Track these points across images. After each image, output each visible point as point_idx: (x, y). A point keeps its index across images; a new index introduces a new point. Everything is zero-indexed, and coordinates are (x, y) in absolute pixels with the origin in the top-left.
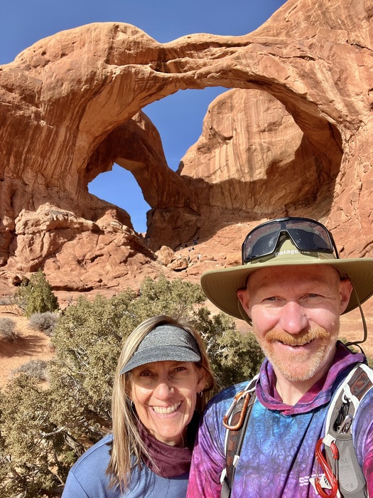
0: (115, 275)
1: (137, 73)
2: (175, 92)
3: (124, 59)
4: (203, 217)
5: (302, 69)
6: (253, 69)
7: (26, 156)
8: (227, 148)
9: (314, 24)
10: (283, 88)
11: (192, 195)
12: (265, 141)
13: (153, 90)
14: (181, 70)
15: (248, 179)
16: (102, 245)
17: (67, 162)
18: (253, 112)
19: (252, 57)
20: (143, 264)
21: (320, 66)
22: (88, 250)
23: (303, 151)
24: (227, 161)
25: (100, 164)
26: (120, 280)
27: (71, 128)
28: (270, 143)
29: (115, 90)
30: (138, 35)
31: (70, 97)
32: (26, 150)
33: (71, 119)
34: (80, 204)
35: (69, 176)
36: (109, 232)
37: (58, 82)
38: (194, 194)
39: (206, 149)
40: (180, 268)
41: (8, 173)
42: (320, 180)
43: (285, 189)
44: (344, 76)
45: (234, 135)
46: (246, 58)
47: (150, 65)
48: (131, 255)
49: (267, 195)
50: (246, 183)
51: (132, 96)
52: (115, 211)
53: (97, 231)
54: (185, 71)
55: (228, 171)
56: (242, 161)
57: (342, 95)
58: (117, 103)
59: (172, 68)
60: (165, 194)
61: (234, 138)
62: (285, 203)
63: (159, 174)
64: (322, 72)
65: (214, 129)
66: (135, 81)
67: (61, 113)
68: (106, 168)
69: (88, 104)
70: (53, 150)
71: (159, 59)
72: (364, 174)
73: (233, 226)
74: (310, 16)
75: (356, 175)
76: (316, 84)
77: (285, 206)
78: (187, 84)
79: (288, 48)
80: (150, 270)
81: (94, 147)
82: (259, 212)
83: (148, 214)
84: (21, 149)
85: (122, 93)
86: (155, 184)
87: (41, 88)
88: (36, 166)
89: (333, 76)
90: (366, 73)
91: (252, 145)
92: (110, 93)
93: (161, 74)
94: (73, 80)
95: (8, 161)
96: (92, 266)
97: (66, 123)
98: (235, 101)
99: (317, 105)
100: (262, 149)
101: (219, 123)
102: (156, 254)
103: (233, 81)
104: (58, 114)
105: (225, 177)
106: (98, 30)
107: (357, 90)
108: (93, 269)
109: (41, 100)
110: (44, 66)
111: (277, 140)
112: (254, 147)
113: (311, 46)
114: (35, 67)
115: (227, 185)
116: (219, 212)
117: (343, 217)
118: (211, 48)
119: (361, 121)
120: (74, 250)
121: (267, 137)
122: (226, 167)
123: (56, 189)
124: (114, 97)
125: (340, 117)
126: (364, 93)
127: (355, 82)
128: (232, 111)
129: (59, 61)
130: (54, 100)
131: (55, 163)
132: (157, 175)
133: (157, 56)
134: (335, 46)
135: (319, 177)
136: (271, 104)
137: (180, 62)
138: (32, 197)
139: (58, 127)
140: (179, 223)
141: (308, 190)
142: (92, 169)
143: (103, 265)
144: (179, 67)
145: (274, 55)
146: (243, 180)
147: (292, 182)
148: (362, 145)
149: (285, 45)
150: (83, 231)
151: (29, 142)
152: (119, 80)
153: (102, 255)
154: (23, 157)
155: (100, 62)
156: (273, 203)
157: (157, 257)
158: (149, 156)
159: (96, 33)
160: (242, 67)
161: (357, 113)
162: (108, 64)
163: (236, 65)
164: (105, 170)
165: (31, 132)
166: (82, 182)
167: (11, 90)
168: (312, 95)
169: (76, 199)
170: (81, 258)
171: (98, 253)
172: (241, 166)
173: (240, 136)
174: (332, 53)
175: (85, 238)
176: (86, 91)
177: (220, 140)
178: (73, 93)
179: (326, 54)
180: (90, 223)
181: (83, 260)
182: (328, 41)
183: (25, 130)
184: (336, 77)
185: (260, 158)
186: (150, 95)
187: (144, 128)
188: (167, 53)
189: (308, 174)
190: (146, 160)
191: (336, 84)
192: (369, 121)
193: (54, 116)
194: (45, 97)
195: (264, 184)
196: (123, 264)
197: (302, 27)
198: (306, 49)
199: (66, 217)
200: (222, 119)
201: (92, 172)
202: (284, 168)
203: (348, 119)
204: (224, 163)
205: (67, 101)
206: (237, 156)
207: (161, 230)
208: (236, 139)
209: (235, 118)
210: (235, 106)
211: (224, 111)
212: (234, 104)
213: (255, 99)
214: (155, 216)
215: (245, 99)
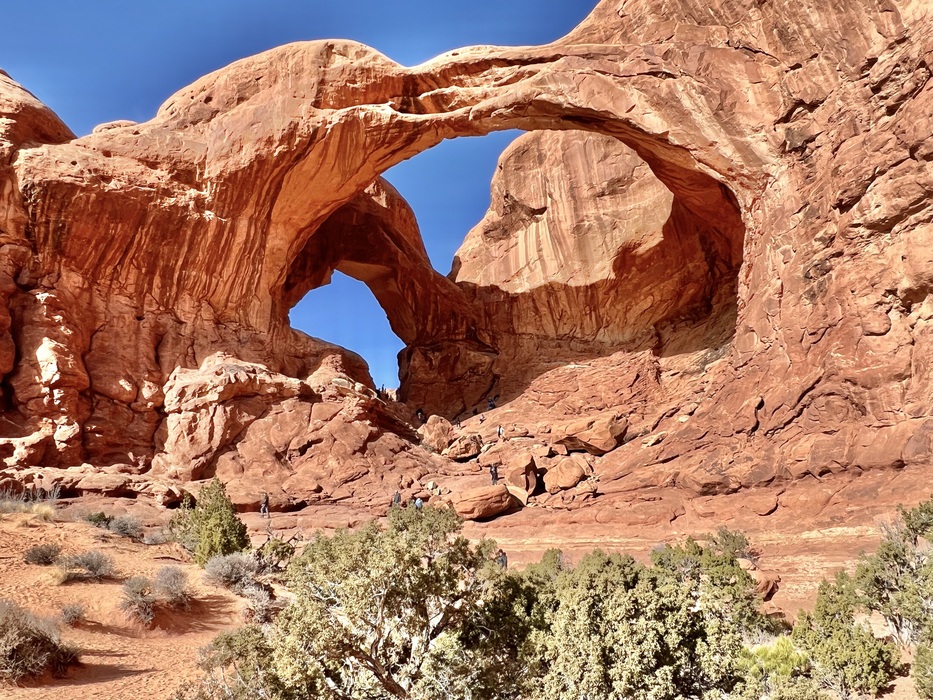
0: (344, 475)
1: (367, 119)
2: (436, 144)
3: (346, 97)
4: (503, 356)
5: (655, 94)
6: (569, 98)
7: (181, 273)
8: (537, 228)
9: (668, 19)
10: (625, 126)
11: (479, 316)
12: (606, 211)
13: (397, 144)
14: (445, 107)
15: (580, 281)
16: (318, 422)
17: (252, 277)
18: (579, 162)
19: (566, 80)
20: (396, 453)
21: (685, 86)
22: (294, 432)
23: (677, 225)
24: (540, 250)
25: (308, 274)
26: (355, 485)
27: (257, 220)
28: (616, 215)
29: (332, 150)
30: (367, 57)
31: (255, 169)
32: (180, 263)
33: (257, 203)
34: (277, 350)
35: (256, 301)
36: (331, 396)
37: (233, 145)
38: (482, 314)
39: (500, 232)
40: (467, 455)
41: (150, 305)
42: (714, 274)
43: (652, 294)
44: (729, 101)
45: (549, 204)
46: (556, 81)
47: (390, 103)
48: (372, 437)
49: (619, 307)
50: (578, 289)
51: (362, 157)
52: (339, 357)
53: (308, 396)
54: (452, 109)
55: (544, 269)
56: (568, 249)
57: (729, 132)
58: (336, 170)
59: (429, 105)
60: (430, 317)
61: (550, 209)
62: (653, 321)
63: (417, 283)
64: (691, 97)
65: (512, 197)
66: (367, 132)
67: (240, 196)
68: (319, 280)
69: (286, 178)
70: (227, 258)
71: (406, 92)
72: (783, 266)
73: (561, 370)
74: (659, 6)
75: (771, 267)
76: (683, 116)
77: (655, 325)
78: (456, 130)
79: (628, 59)
80: (410, 463)
81: (298, 247)
82: (607, 339)
83: (400, 356)
84: (173, 262)
85: (345, 153)
86: (410, 302)
87: (205, 158)
88: (199, 288)
89: (709, 102)
90: (766, 94)
91: (583, 221)
92: (324, 154)
93: (411, 117)
94: (259, 140)
95: (151, 284)
96: (302, 462)
97: (249, 211)
98: (546, 147)
99: (688, 150)
100: (602, 226)
101: (520, 186)
102: (420, 431)
103: (537, 119)
104: (235, 198)
105: (540, 281)
106: (299, 54)
107: (754, 123)
108: (302, 468)
109: (205, 176)
110: (209, 120)
111: (628, 208)
112: (587, 223)
113: (666, 55)
114: (194, 123)
115: (544, 295)
116: (532, 344)
117: (757, 345)
118: (495, 69)
119: (768, 175)
120: (268, 435)
121: (609, 204)
122: (538, 262)
123: (233, 326)
124: (330, 160)
125: (730, 170)
126: (767, 128)
127: (750, 110)
128: (541, 163)
129: (234, 111)
130: (226, 175)
131: (231, 280)
132: (413, 284)
133: (401, 88)
134: (708, 53)
135: (711, 269)
136: (611, 148)
137: (442, 95)
138: (192, 345)
139: (234, 219)
140: (460, 369)
141: (695, 295)
142: (294, 284)
143: (322, 458)
144: (441, 102)
145: (604, 73)
146: (572, 284)
147: (663, 281)
148: (774, 216)
149: (623, 55)
150: (284, 398)
151: (185, 249)
152: (338, 133)
153: (319, 441)
154: (176, 275)
155: (305, 107)
156: (632, 321)
157: (421, 437)
158: (396, 253)
159: (295, 60)
160: (550, 96)
161: (759, 161)
162: (318, 108)
163: (540, 94)
164: (317, 283)
165: (189, 232)
166: (278, 309)
167: (153, 165)
168: (677, 135)
169: (268, 340)
170: (281, 449)
171: (312, 437)
172: (565, 259)
173: (560, 205)
174: (704, 64)
175: (286, 412)
176: (282, 155)
177: (524, 216)
178: (260, 161)
179: (693, 66)
180: (294, 383)
181: (285, 452)
182: (694, 44)
183: (179, 230)
184: (716, 103)
185: (599, 241)
186: (393, 152)
187: (385, 206)
188: (419, 81)
189: (690, 265)
190: (392, 260)
191: (716, 114)
192: (782, 173)
193: (228, 200)
194: (212, 170)
195: (612, 288)
196: (358, 454)
197: (647, 23)
198: (659, 60)
199: (252, 375)
200: (525, 178)
201: (294, 290)
202: (646, 256)
203: (745, 172)
204: (534, 255)
205: (250, 174)
206: (557, 239)
207: (426, 384)
208: (553, 211)
209: (548, 175)
210: (545, 156)
211: (526, 165)
212: (543, 152)
213: (580, 142)
214: (414, 360)
215: (563, 143)
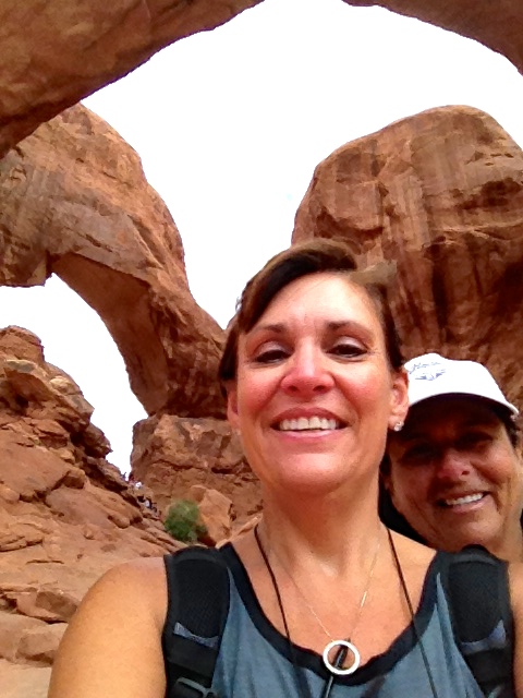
12: (478, 227)
18: (438, 165)
20: (119, 524)
28: (495, 232)
45: (386, 224)
56: (416, 282)
60: (193, 372)
61: (388, 229)
65: (330, 217)
83: (137, 429)
91: (443, 239)
100: (472, 247)
101: (343, 202)
111: (513, 223)
112: (448, 242)
121: (482, 218)
128: (376, 172)
140: (230, 458)
172: (409, 295)
173: (406, 222)
185: (466, 270)
200: (352, 193)
207: (178, 468)
208: (393, 231)
209: (387, 185)
210: (384, 164)
211: (355, 175)
212: (381, 159)
213: (440, 139)
214: (161, 428)
215: (413, 141)
